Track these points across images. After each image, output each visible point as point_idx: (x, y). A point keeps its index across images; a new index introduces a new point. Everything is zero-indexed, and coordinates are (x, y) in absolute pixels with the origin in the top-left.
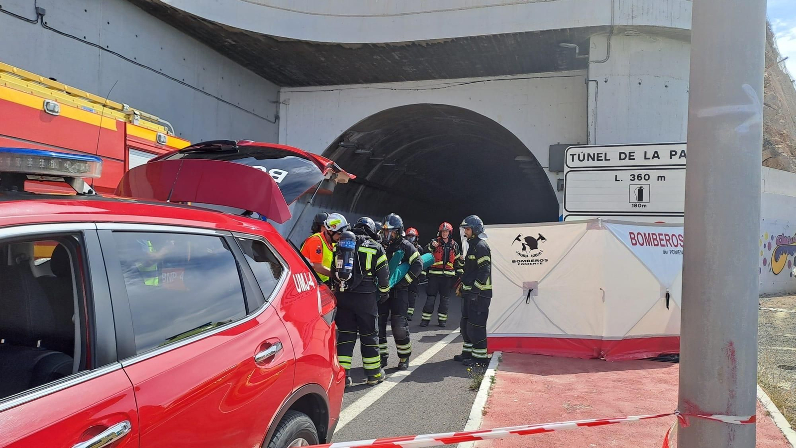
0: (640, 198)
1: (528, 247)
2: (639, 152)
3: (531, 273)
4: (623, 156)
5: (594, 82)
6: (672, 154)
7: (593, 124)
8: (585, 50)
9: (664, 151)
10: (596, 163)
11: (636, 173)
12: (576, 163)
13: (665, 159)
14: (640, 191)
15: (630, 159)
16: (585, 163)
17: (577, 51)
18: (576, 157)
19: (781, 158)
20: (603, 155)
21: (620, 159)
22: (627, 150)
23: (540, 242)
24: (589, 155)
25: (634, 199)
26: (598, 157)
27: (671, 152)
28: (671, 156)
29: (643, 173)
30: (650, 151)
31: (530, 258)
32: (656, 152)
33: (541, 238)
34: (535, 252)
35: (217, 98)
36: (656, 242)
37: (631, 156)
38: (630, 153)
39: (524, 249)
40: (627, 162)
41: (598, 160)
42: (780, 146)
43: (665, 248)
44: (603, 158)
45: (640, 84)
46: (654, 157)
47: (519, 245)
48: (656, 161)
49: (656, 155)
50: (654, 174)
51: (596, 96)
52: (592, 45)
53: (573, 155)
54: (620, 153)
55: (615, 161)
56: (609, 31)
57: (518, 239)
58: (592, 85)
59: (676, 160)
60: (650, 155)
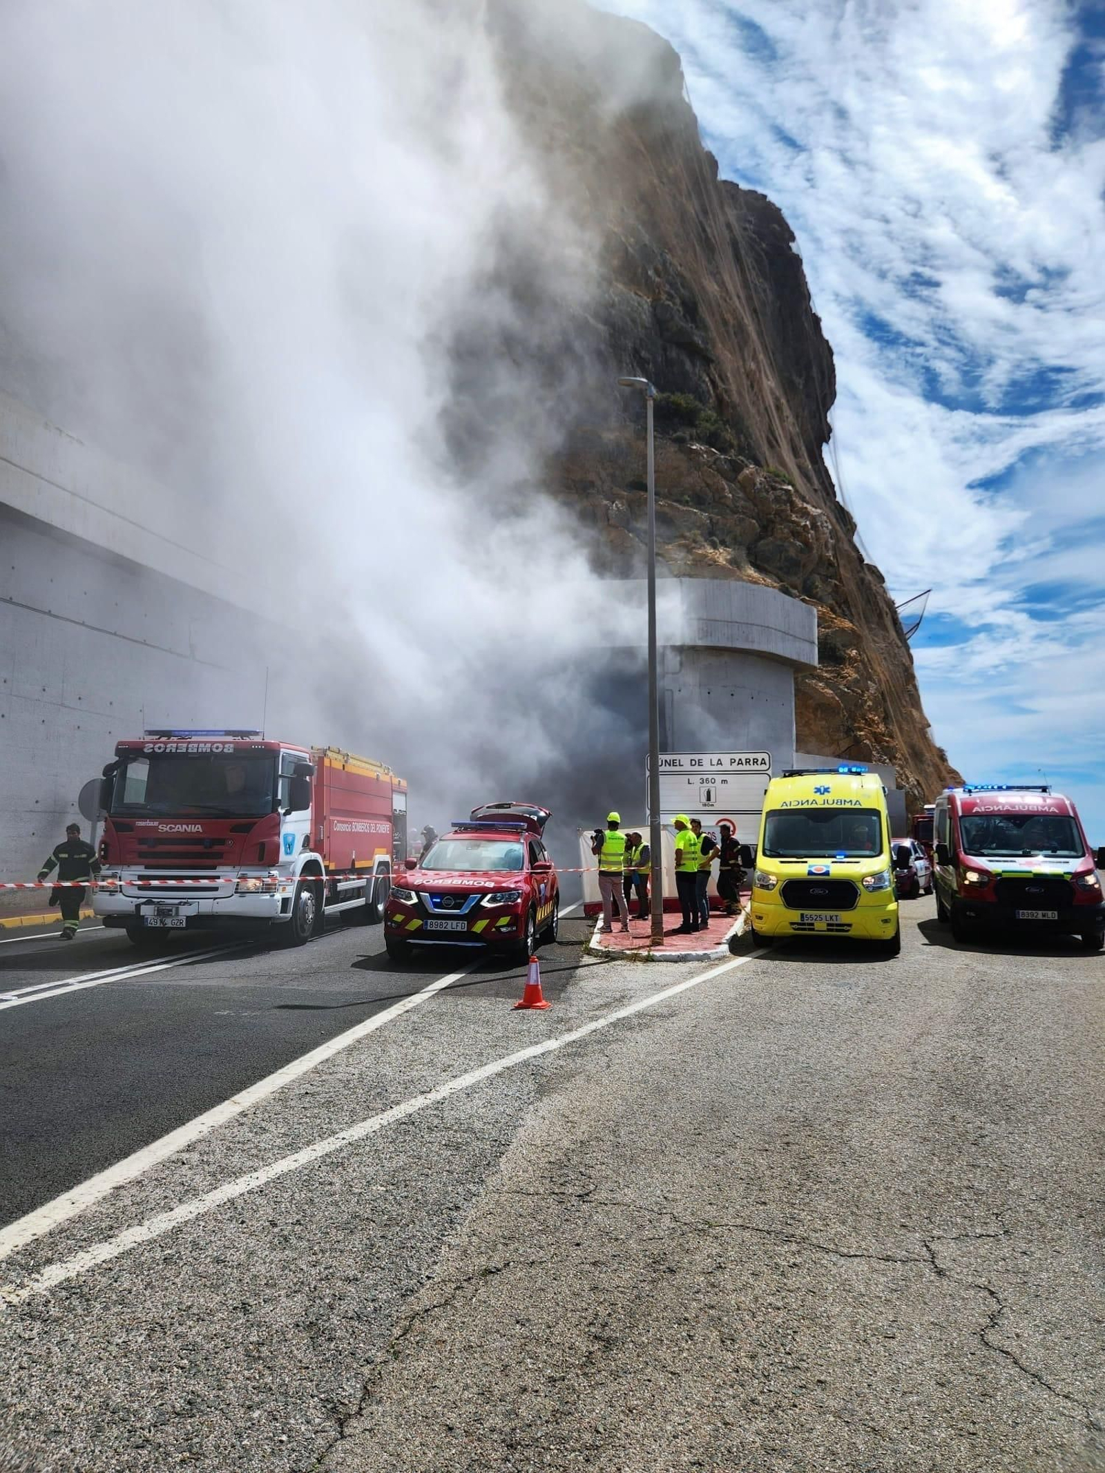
0: (709, 799)
2: (706, 759)
4: (693, 763)
5: (671, 691)
6: (732, 761)
9: (726, 759)
10: (672, 768)
11: (704, 777)
13: (726, 766)
14: (709, 793)
15: (699, 765)
20: (677, 762)
21: (691, 765)
22: (696, 757)
24: (666, 761)
25: (704, 799)
26: (673, 763)
27: (731, 759)
28: (731, 763)
29: (710, 777)
30: (715, 758)
32: (719, 760)
37: (700, 763)
38: (699, 760)
40: (697, 768)
41: (673, 765)
44: (677, 764)
45: (709, 693)
46: (718, 764)
48: (720, 768)
49: (720, 762)
50: (719, 778)
51: (672, 705)
54: (691, 760)
55: (687, 767)
58: (668, 693)
59: (735, 767)
60: (715, 762)
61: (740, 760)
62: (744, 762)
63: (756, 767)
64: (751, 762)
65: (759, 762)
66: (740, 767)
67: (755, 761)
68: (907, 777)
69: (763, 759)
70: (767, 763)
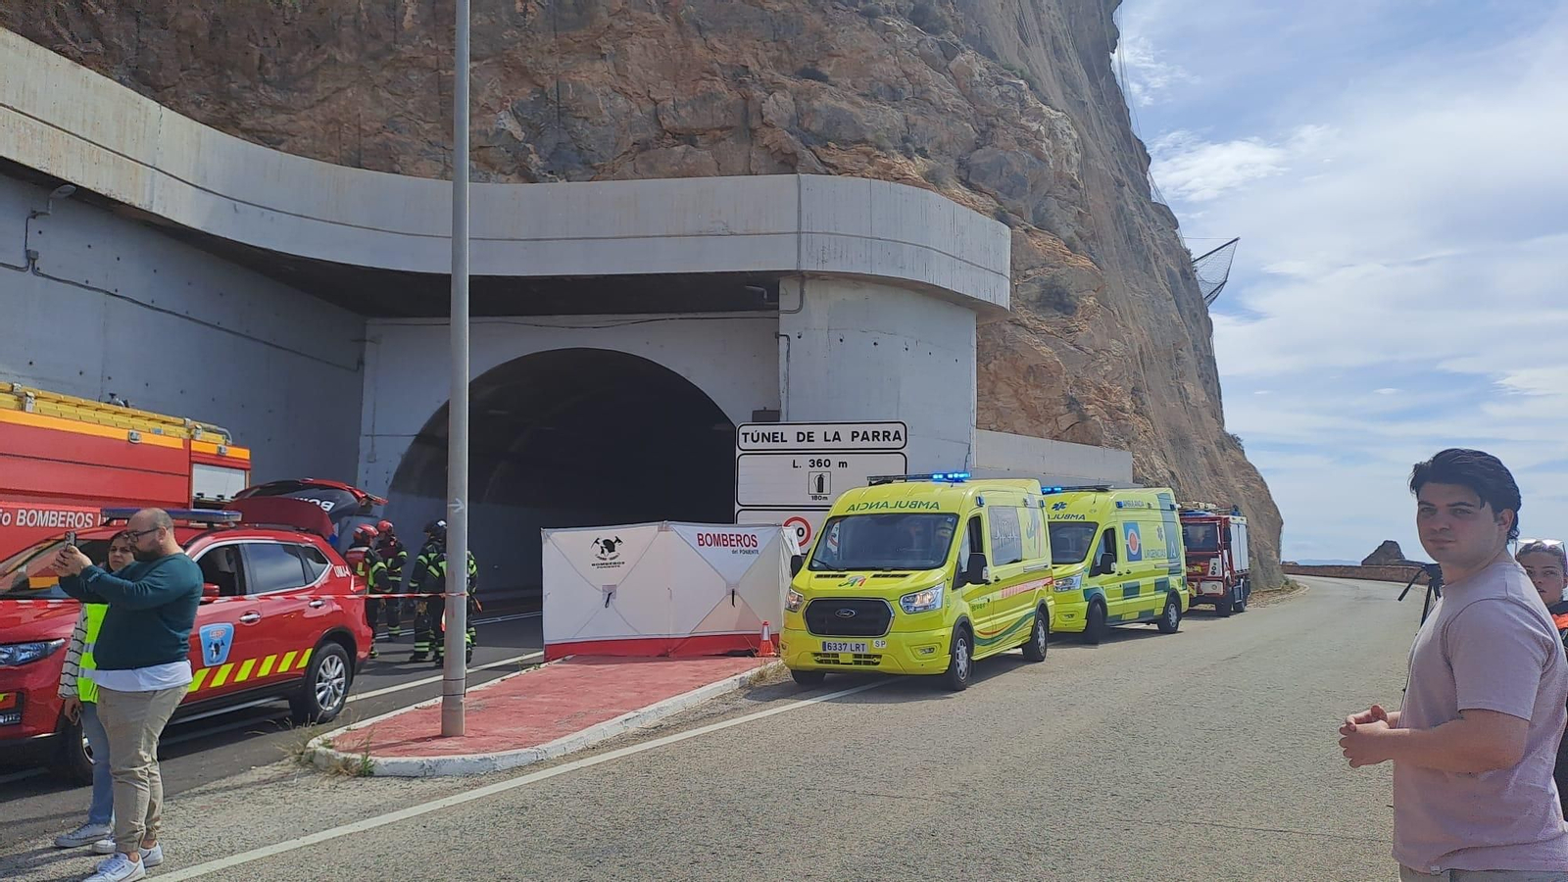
0: (820, 488)
1: (606, 550)
2: (818, 432)
3: (609, 576)
4: (801, 437)
5: (785, 338)
6: (854, 435)
7: (785, 392)
8: (774, 296)
9: (845, 432)
10: (772, 445)
11: (816, 458)
12: (750, 445)
13: (846, 442)
14: (821, 479)
15: (809, 441)
16: (760, 445)
17: (765, 296)
18: (749, 437)
19: (1090, 423)
20: (779, 436)
21: (798, 441)
22: (805, 429)
23: (617, 544)
24: (763, 434)
25: (814, 490)
26: (774, 437)
27: (853, 433)
28: (853, 437)
29: (823, 458)
30: (831, 430)
31: (608, 561)
32: (837, 433)
33: (618, 540)
34: (613, 554)
35: (265, 343)
36: (725, 543)
37: (809, 437)
38: (809, 433)
39: (603, 552)
40: (805, 444)
41: (774, 441)
42: (1091, 407)
43: (735, 548)
44: (779, 439)
45: (841, 340)
46: (834, 439)
47: (597, 548)
48: (836, 444)
49: (837, 437)
50: (835, 459)
51: (788, 356)
52: (781, 291)
53: (746, 434)
54: (798, 433)
55: (792, 443)
56: (801, 277)
57: (596, 542)
58: (783, 340)
59: (858, 443)
60: (830, 436)
61: (865, 432)
62: (870, 437)
63: (886, 444)
64: (881, 437)
65: (891, 437)
66: (866, 444)
67: (886, 435)
68: (1152, 467)
69: (897, 432)
70: (903, 437)
